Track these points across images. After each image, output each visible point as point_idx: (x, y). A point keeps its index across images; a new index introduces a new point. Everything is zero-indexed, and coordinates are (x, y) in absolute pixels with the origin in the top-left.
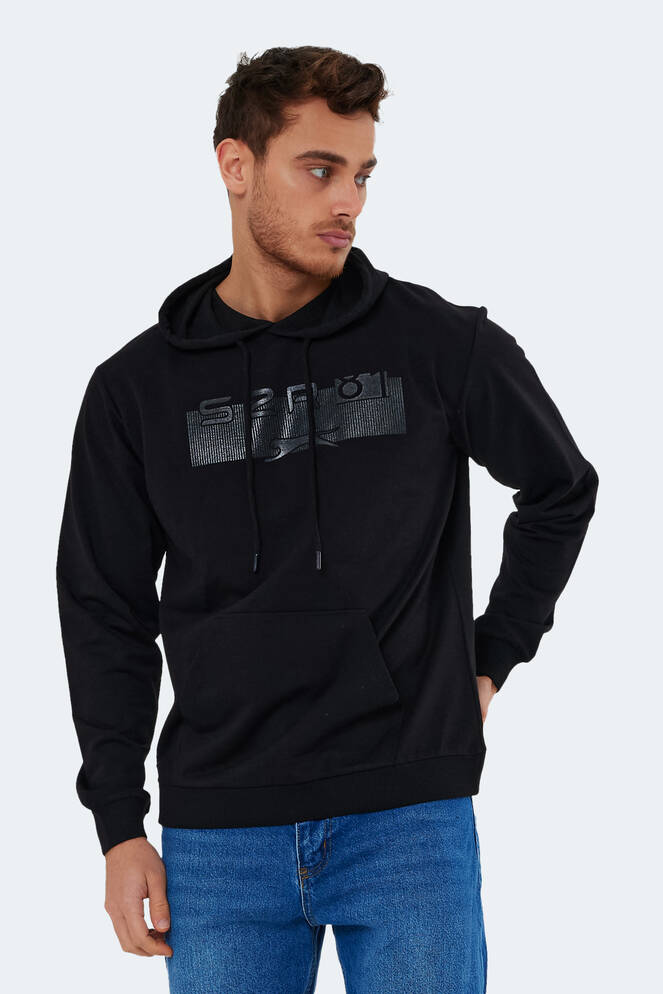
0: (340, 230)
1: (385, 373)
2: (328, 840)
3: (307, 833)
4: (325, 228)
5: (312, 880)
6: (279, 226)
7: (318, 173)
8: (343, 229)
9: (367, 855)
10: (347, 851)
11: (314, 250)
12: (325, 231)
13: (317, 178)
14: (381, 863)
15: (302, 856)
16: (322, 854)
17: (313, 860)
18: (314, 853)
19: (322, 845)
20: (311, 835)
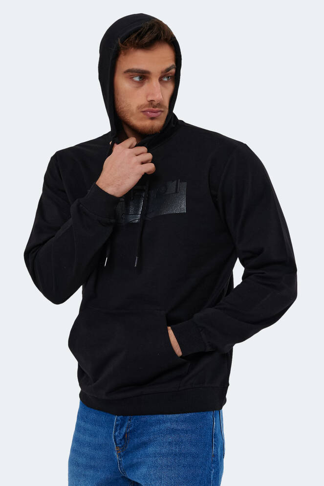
0: (152, 108)
1: (179, 180)
2: (128, 433)
3: (118, 428)
4: (145, 107)
5: (122, 454)
6: (123, 108)
7: (137, 79)
8: (154, 107)
9: (145, 444)
10: (136, 440)
11: (141, 119)
12: (144, 110)
13: (136, 82)
14: (150, 450)
15: (115, 441)
16: (125, 441)
17: (121, 443)
18: (121, 440)
19: (124, 436)
20: (120, 429)
